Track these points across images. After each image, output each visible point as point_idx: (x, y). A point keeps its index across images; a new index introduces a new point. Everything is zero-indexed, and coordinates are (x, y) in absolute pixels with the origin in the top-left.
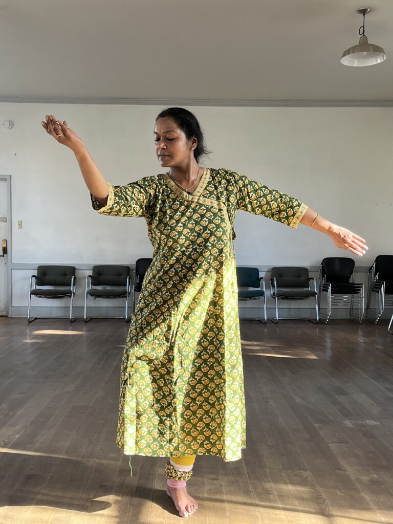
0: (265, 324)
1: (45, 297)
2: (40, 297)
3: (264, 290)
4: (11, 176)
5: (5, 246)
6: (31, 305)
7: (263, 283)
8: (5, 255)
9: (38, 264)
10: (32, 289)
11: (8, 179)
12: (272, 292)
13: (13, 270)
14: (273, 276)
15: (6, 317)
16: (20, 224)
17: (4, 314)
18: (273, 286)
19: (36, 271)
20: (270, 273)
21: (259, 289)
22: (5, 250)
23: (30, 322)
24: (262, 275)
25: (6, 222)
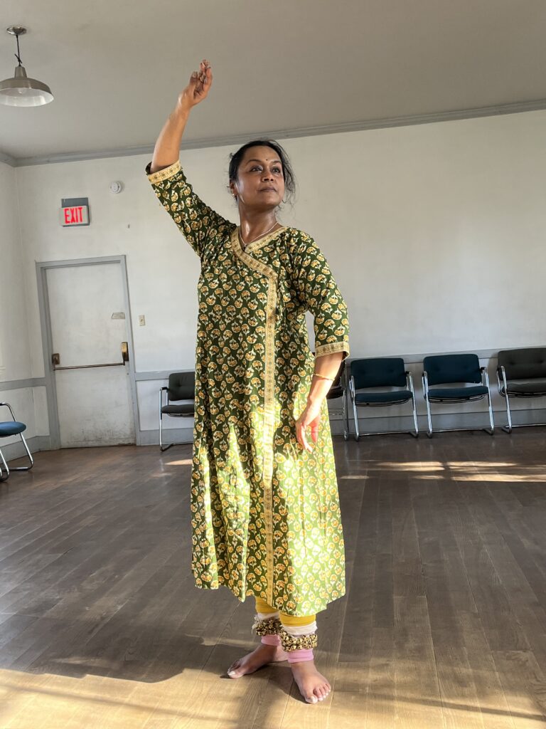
0: (492, 435)
1: (181, 416)
2: (176, 416)
3: (488, 385)
4: (125, 256)
5: (125, 350)
6: (163, 428)
7: (486, 375)
8: (126, 363)
9: (169, 372)
10: (163, 406)
11: (123, 262)
12: (500, 387)
13: (138, 382)
14: (500, 364)
15: (133, 445)
16: (142, 320)
17: (131, 441)
18: (502, 379)
19: (167, 382)
20: (497, 360)
21: (480, 384)
22: (126, 357)
23: (163, 451)
24: (483, 363)
25: (124, 318)
